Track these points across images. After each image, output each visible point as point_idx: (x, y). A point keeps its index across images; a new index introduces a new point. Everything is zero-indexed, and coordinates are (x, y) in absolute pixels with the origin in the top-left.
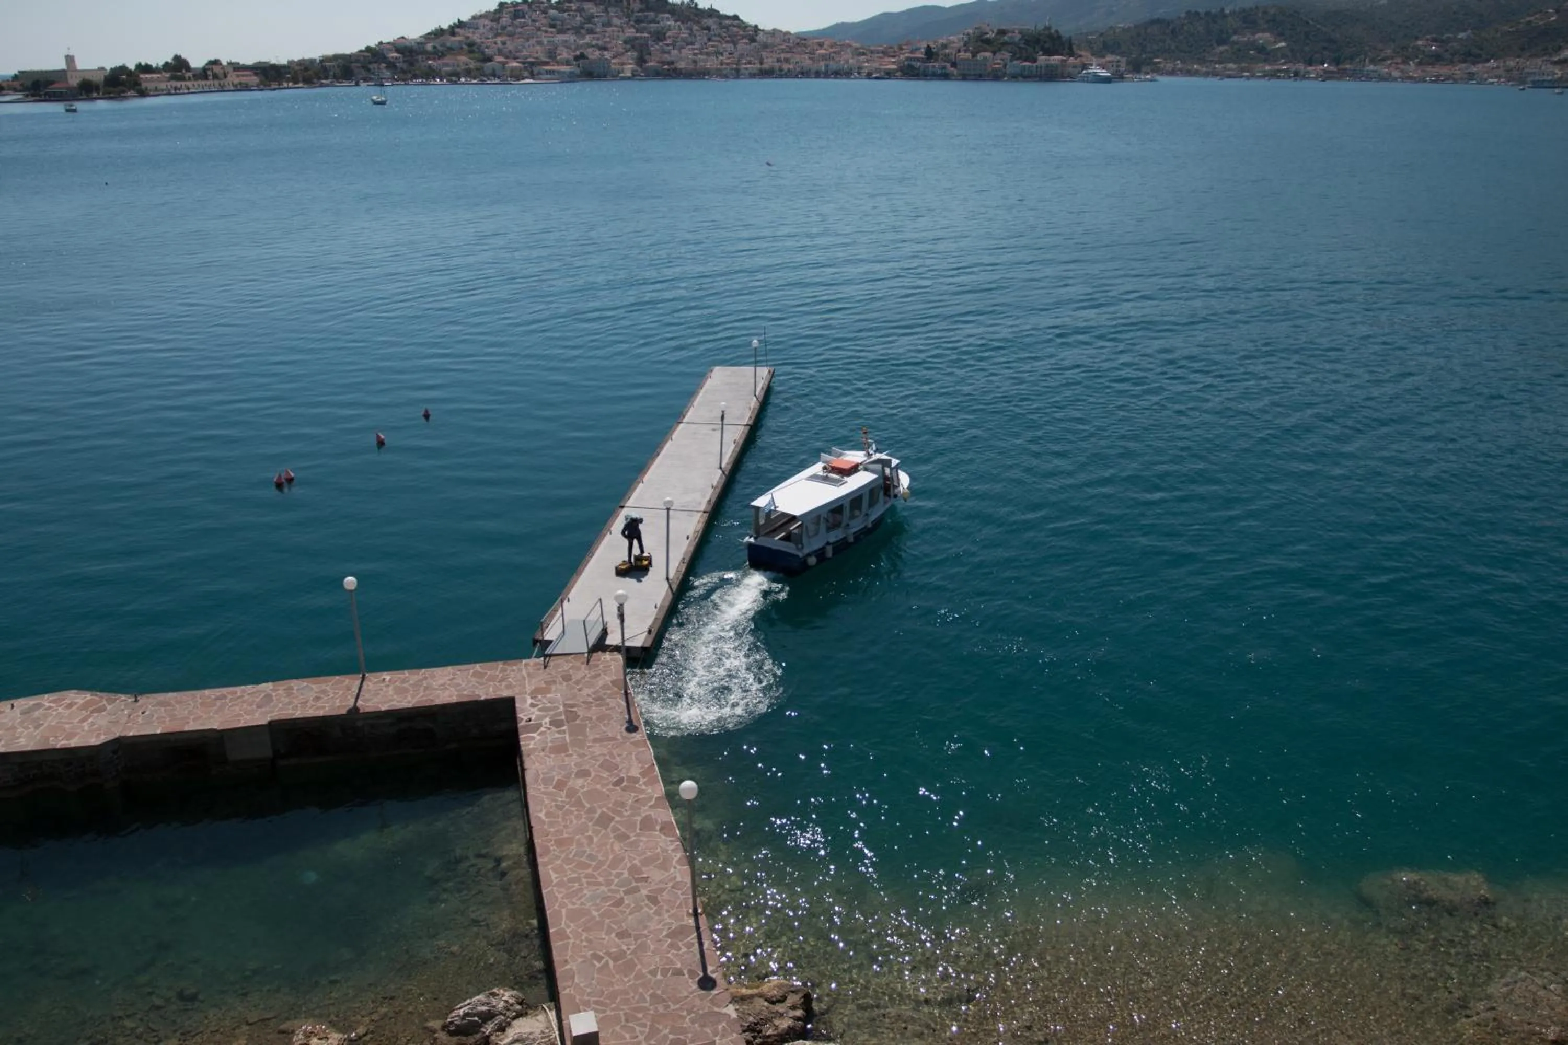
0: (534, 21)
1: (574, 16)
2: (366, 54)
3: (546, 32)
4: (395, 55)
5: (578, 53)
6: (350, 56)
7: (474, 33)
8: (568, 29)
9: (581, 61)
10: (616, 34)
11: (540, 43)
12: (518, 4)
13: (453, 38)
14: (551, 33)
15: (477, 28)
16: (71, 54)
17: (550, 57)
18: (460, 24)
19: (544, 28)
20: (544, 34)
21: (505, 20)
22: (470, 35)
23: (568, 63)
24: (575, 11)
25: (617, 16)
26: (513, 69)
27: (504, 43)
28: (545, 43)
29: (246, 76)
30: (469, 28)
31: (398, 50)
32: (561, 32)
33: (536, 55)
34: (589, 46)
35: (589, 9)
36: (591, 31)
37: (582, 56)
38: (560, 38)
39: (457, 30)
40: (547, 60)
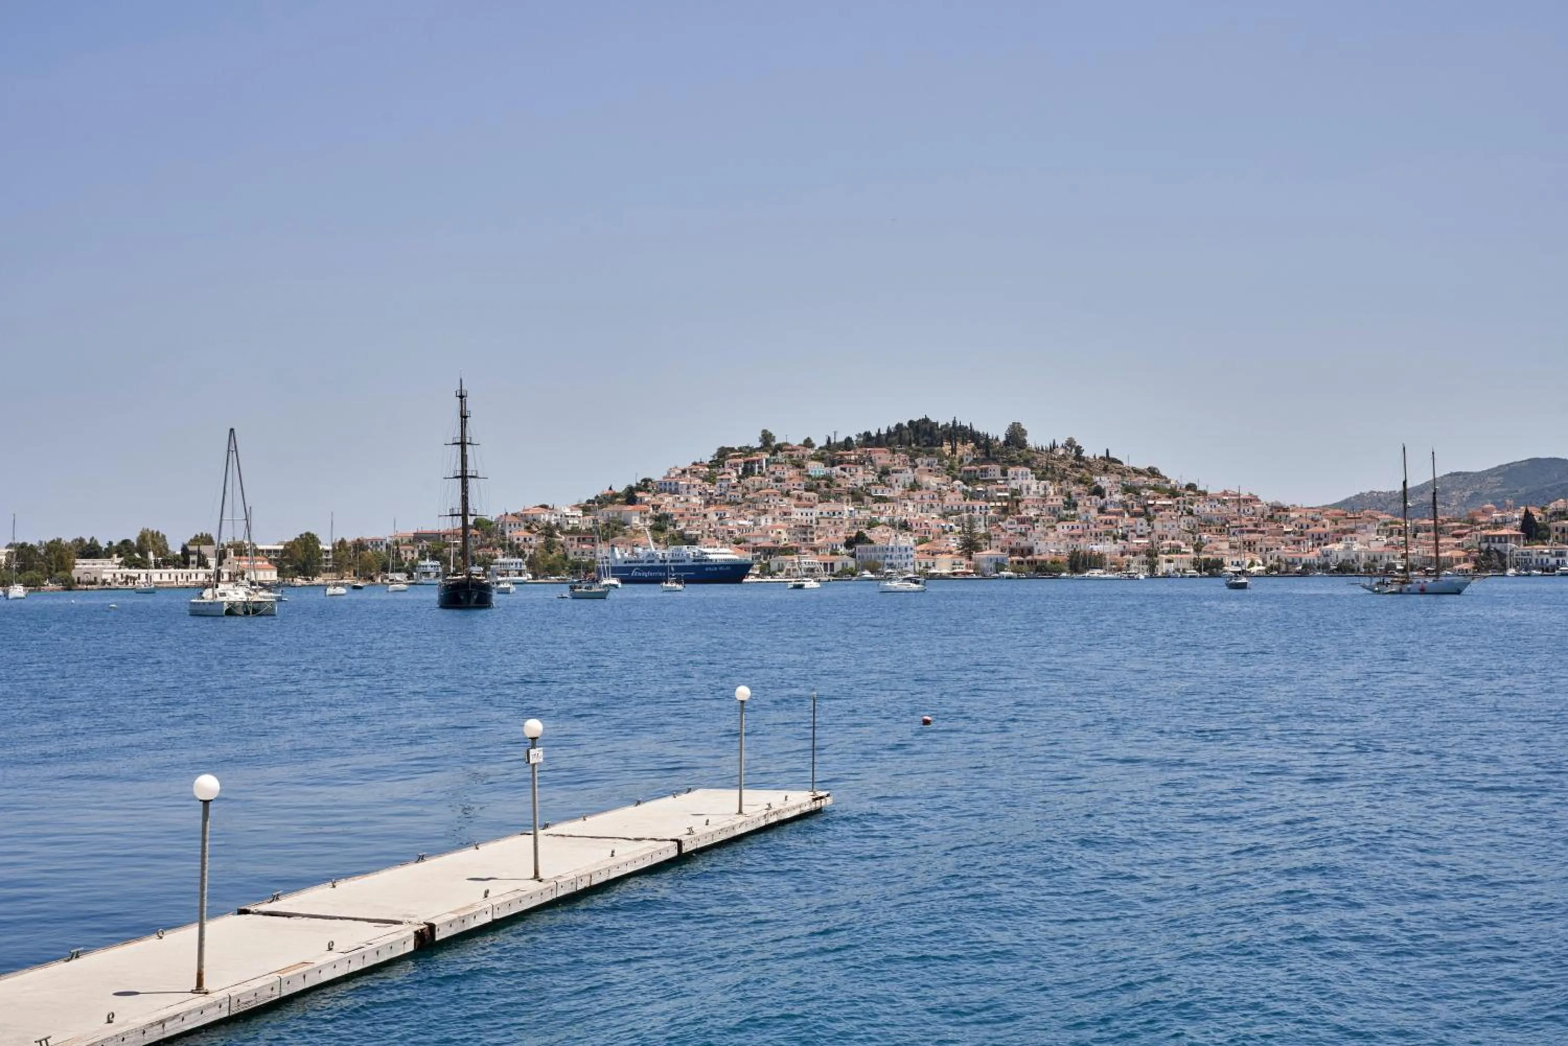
0: (779, 480)
3: (799, 498)
8: (839, 495)
9: (858, 548)
14: (809, 500)
19: (794, 492)
24: (856, 462)
25: (931, 473)
31: (530, 526)
32: (825, 498)
34: (872, 523)
35: (881, 459)
36: (881, 498)
37: (863, 539)
40: (796, 545)
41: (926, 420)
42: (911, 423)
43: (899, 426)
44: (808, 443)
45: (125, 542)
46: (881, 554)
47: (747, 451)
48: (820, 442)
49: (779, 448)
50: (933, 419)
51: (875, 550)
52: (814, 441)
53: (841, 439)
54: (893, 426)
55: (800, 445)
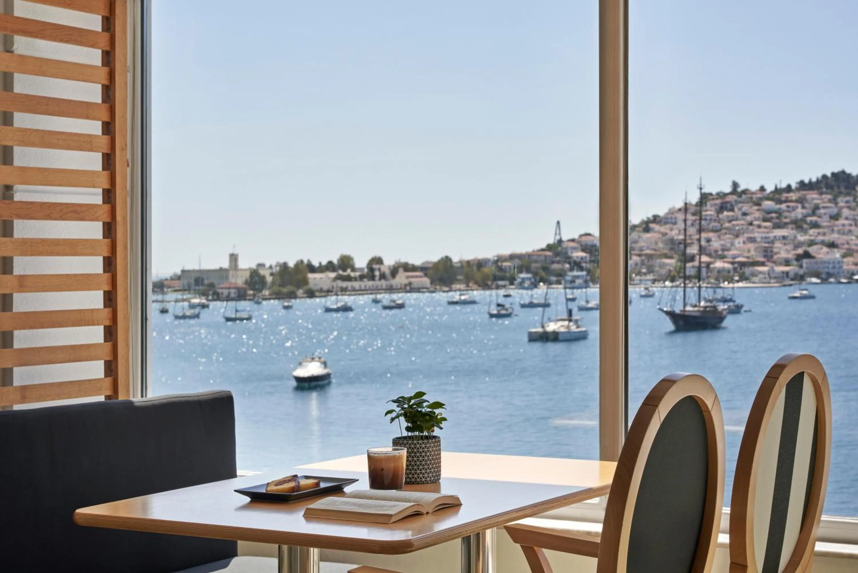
0: (745, 214)
1: (794, 209)
2: (548, 253)
3: (759, 226)
4: (583, 254)
5: (800, 251)
6: (529, 255)
7: (671, 230)
8: (786, 224)
9: (805, 261)
10: (847, 228)
11: (752, 240)
12: (725, 195)
13: (648, 235)
14: (766, 227)
15: (675, 223)
16: (236, 252)
17: (765, 256)
18: (656, 219)
19: (756, 223)
20: (756, 230)
21: (710, 211)
22: (668, 231)
23: (787, 263)
24: (796, 201)
25: (849, 207)
26: (720, 271)
27: (708, 241)
28: (759, 240)
29: (417, 277)
30: (666, 223)
31: (585, 248)
32: (777, 226)
33: (746, 254)
34: (812, 243)
35: (813, 199)
36: (815, 225)
37: (807, 255)
38: (779, 233)
39: (652, 225)
40: (762, 259)
41: (843, 172)
42: (833, 174)
43: (824, 177)
44: (762, 189)
45: (330, 263)
46: (821, 266)
47: (721, 195)
48: (770, 188)
49: (745, 192)
50: (848, 171)
51: (816, 263)
52: (766, 187)
53: (784, 185)
54: (820, 175)
55: (757, 191)
